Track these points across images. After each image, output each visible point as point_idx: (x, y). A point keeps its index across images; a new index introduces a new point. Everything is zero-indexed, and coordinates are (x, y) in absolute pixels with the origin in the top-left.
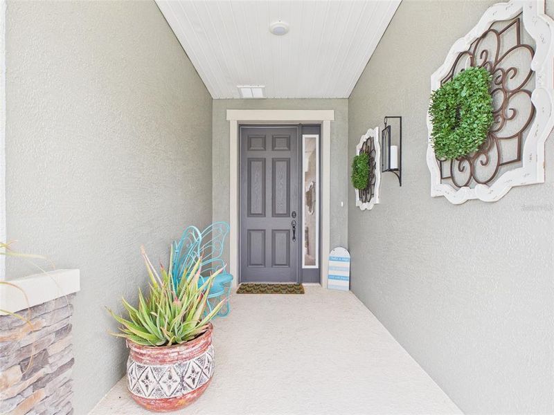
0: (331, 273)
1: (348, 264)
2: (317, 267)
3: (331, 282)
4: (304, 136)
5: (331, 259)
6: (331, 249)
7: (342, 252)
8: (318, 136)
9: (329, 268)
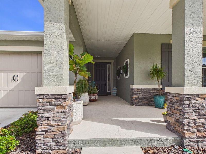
0: (113, 92)
1: (116, 91)
2: (110, 91)
3: (113, 94)
4: (108, 65)
5: (113, 90)
6: (113, 87)
7: (115, 88)
8: (110, 65)
9: (113, 91)
